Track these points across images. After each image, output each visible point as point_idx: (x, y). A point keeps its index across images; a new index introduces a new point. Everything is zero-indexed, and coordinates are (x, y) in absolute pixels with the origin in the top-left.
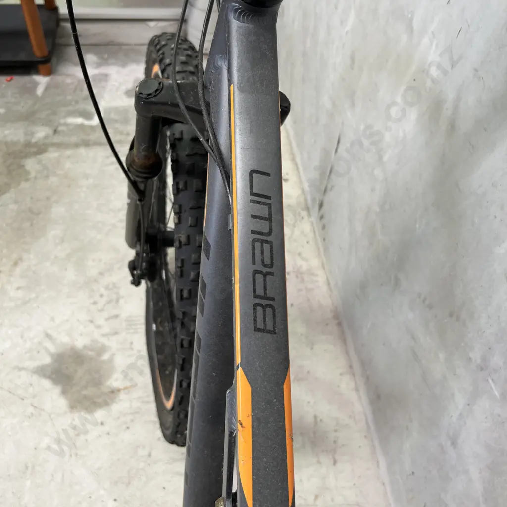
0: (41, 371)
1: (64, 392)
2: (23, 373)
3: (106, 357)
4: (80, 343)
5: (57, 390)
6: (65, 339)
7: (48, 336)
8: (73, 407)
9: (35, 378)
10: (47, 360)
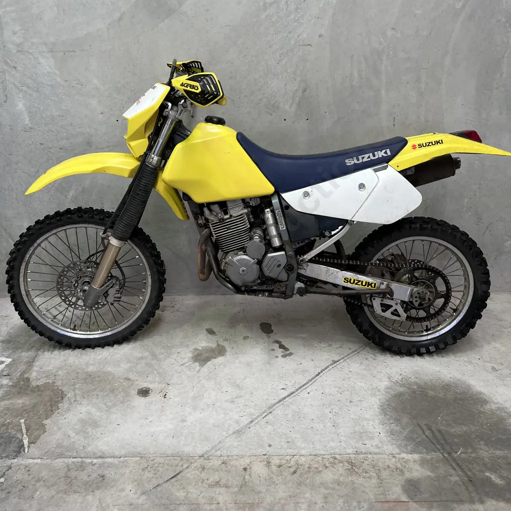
0: (202, 365)
1: (215, 358)
2: (202, 370)
3: (200, 348)
4: (190, 355)
5: (214, 360)
6: (186, 360)
7: (182, 365)
8: (223, 355)
9: (205, 366)
10: (197, 364)
